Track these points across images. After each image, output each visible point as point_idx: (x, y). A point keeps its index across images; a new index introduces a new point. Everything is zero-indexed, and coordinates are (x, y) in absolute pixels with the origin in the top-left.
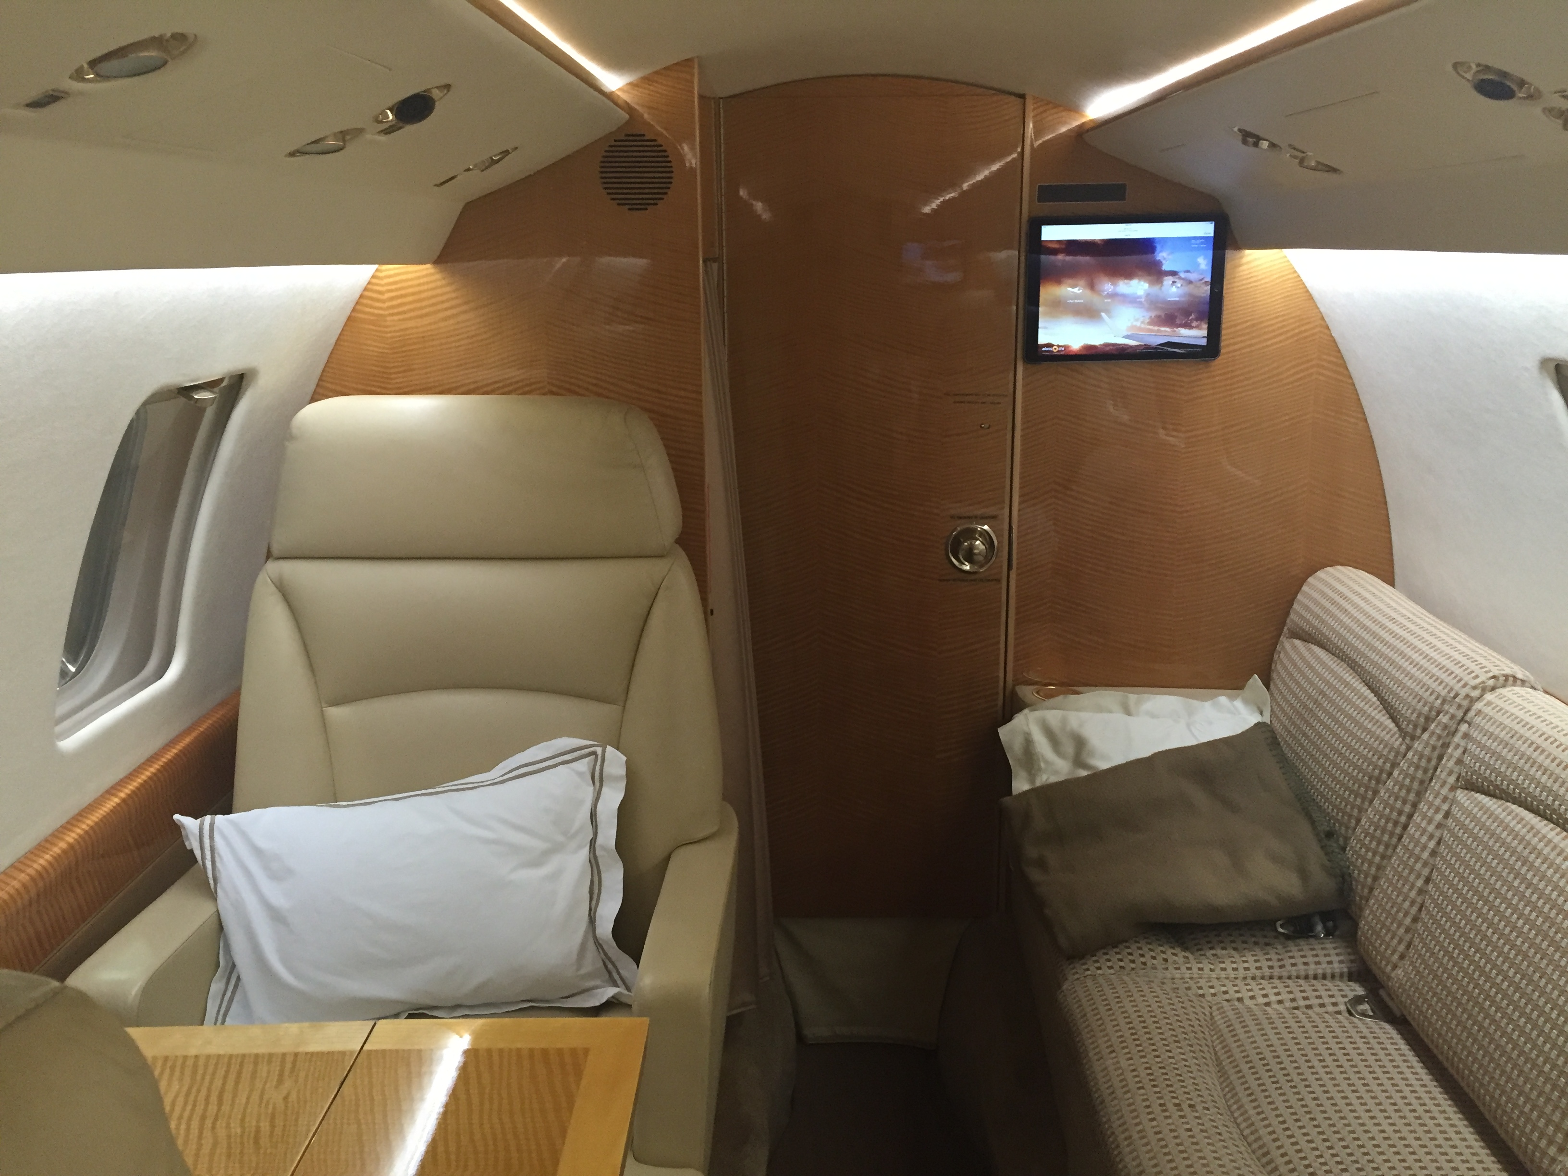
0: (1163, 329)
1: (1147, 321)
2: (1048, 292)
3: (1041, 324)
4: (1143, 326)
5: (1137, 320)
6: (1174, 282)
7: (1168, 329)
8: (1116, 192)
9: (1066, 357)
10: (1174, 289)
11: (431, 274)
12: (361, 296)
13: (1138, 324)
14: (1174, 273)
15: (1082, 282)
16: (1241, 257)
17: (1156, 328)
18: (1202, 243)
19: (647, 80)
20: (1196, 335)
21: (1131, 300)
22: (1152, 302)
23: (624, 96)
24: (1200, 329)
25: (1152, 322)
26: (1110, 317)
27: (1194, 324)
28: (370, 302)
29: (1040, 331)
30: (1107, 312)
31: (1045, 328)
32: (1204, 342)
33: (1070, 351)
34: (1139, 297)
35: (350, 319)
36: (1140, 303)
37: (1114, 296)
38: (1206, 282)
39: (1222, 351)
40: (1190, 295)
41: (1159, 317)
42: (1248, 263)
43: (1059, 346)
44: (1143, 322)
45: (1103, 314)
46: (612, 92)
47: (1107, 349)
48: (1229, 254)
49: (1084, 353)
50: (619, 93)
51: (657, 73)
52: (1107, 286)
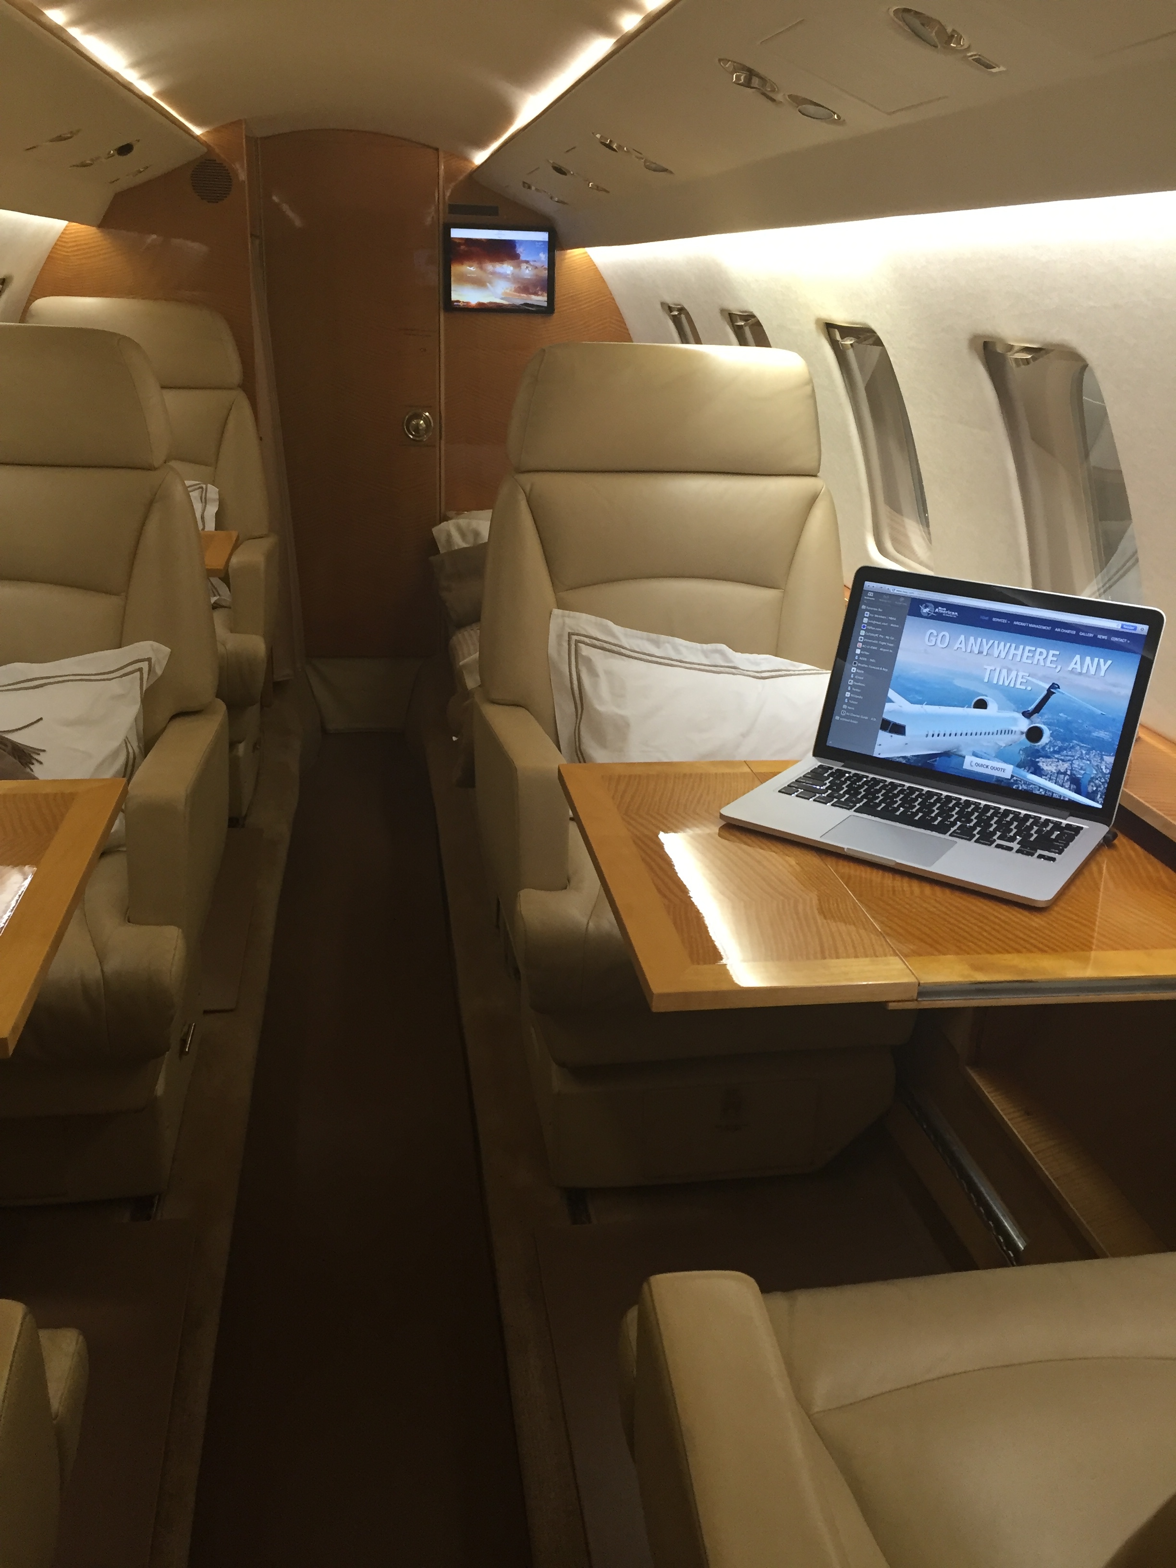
0: (523, 295)
1: (513, 289)
2: (457, 269)
3: (453, 288)
4: (511, 292)
5: (507, 289)
6: (527, 267)
7: (525, 295)
8: (494, 211)
9: (467, 310)
10: (527, 271)
11: (96, 233)
12: (56, 244)
13: (508, 291)
14: (527, 262)
15: (475, 264)
16: (565, 255)
17: (518, 294)
18: (542, 245)
19: (216, 130)
20: (540, 299)
21: (504, 276)
22: (515, 279)
23: (204, 138)
24: (543, 296)
25: (516, 291)
26: (492, 286)
27: (540, 293)
28: (60, 248)
29: (452, 292)
30: (490, 283)
31: (454, 290)
32: (545, 304)
33: (470, 305)
34: (508, 275)
35: (49, 257)
36: (509, 278)
37: (493, 273)
38: (545, 268)
39: (556, 311)
40: (537, 275)
41: (519, 287)
42: (570, 258)
43: (463, 302)
44: (511, 290)
45: (488, 284)
46: (198, 136)
47: (491, 305)
48: (557, 253)
49: (478, 307)
50: (202, 137)
51: (223, 126)
52: (490, 267)
